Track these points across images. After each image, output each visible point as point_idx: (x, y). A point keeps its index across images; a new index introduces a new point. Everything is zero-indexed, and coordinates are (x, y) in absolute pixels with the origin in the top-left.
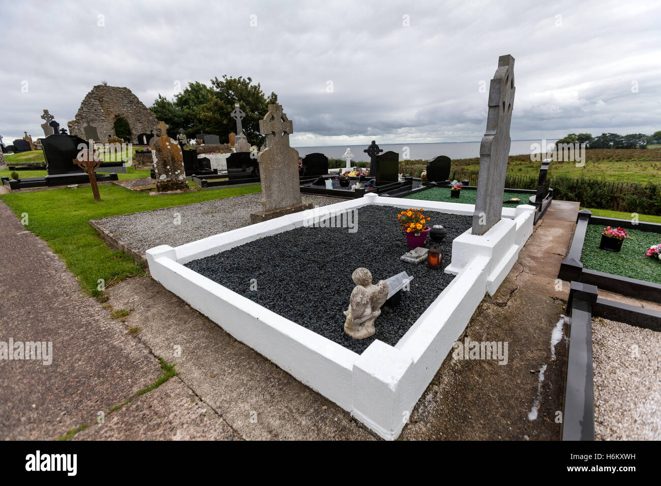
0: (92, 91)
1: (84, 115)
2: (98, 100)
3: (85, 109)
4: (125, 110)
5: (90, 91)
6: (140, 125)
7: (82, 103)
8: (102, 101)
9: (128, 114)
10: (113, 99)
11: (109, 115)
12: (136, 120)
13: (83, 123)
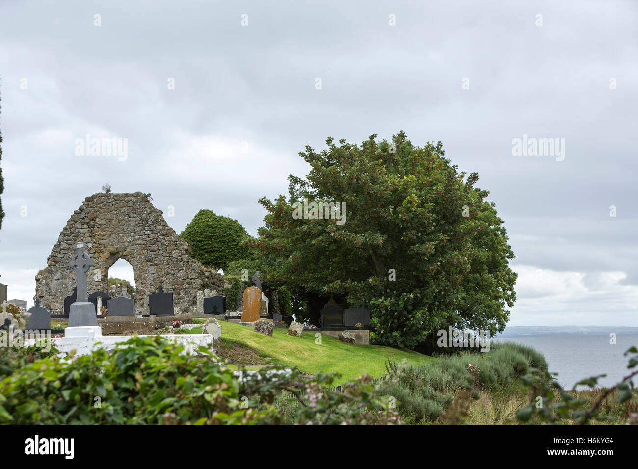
0: (81, 208)
1: (60, 256)
2: (87, 224)
3: (63, 245)
4: (130, 239)
5: (77, 209)
6: (152, 270)
7: (62, 234)
8: (94, 226)
9: (133, 247)
10: (111, 220)
11: (101, 252)
12: (146, 260)
13: (56, 271)
